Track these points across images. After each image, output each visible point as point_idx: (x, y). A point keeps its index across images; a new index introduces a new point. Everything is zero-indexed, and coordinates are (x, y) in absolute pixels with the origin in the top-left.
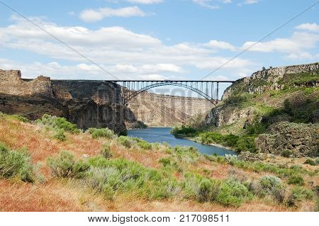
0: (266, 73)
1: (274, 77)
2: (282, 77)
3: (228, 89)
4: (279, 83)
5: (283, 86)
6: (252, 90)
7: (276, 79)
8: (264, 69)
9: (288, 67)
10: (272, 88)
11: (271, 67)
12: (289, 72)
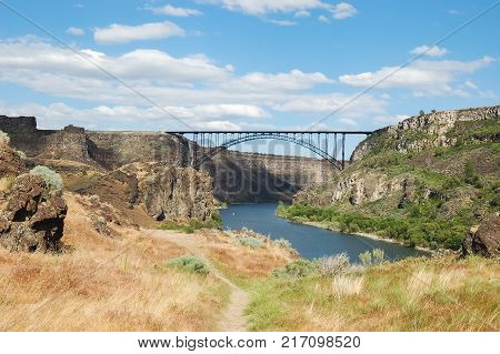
0: (426, 120)
1: (439, 126)
2: (452, 126)
3: (362, 144)
4: (447, 135)
5: (455, 140)
6: (405, 147)
7: (443, 130)
8: (422, 114)
9: (461, 111)
10: (436, 144)
11: (434, 111)
12: (463, 119)
